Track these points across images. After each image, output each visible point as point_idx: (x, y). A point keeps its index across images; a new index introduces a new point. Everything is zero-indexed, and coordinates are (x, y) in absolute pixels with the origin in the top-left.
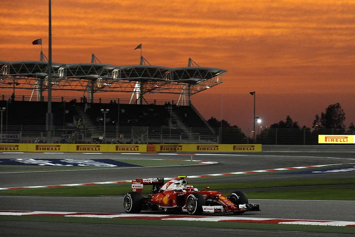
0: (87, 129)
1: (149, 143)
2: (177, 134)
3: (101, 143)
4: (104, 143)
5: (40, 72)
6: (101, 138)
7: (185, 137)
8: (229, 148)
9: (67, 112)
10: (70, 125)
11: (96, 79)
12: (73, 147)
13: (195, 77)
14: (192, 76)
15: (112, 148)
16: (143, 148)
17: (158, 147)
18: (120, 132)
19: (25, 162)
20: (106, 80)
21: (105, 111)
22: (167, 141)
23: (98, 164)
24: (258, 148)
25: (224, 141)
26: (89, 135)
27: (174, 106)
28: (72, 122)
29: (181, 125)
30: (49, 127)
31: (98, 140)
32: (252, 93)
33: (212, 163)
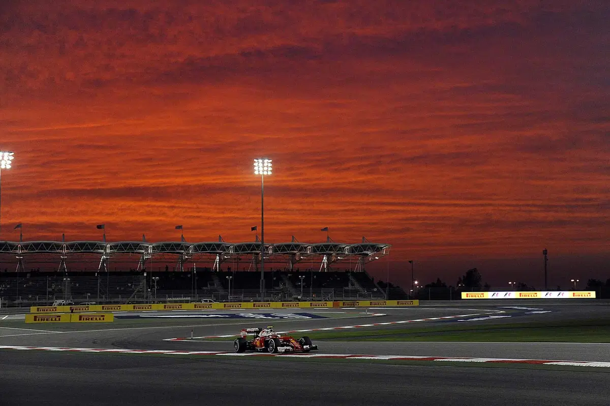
0: (289, 291)
1: (334, 301)
2: (355, 293)
3: (299, 301)
4: (302, 301)
5: (255, 250)
6: (299, 297)
7: (361, 296)
8: (394, 303)
9: (275, 279)
10: (277, 288)
11: (295, 254)
12: (279, 304)
13: (367, 251)
14: (365, 250)
15: (307, 304)
16: (330, 304)
17: (341, 303)
18: (313, 293)
19: (246, 316)
20: (302, 254)
21: (302, 277)
22: (348, 299)
23: (298, 317)
24: (416, 302)
25: (391, 298)
26: (290, 295)
27: (353, 273)
28: (278, 286)
29: (357, 286)
30: (262, 290)
31: (297, 298)
32: (410, 262)
33: (381, 315)
